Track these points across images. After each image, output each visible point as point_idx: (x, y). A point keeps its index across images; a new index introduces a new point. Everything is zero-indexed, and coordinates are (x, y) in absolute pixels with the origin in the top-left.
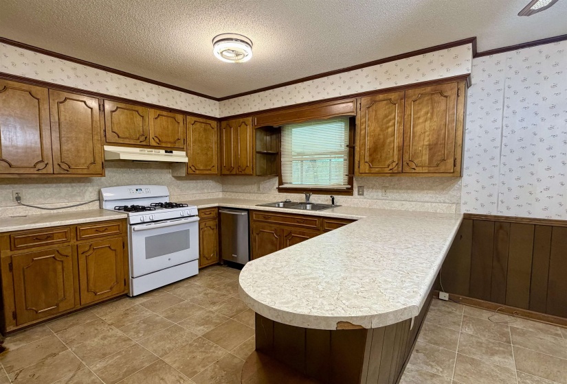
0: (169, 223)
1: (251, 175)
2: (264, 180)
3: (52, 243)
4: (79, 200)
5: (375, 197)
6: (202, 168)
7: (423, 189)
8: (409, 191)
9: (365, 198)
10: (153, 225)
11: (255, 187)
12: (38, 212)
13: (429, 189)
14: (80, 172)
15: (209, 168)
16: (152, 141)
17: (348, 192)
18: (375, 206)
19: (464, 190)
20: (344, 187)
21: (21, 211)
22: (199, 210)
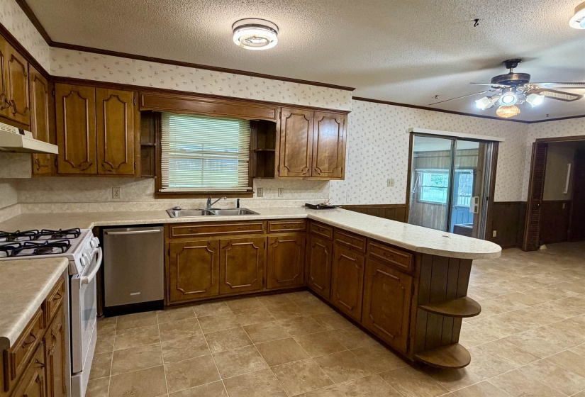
1: (132, 176)
2: (125, 183)
5: (272, 198)
7: (307, 189)
8: (299, 191)
9: (264, 199)
11: (108, 193)
13: (312, 189)
17: (249, 194)
18: (275, 206)
19: (331, 189)
20: (245, 189)
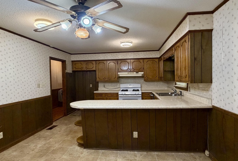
0: (130, 96)
3: (102, 96)
4: (116, 87)
6: (151, 77)
10: (125, 96)
12: (107, 90)
14: (112, 80)
15: (155, 77)
16: (131, 70)
21: (104, 89)
22: (142, 93)
